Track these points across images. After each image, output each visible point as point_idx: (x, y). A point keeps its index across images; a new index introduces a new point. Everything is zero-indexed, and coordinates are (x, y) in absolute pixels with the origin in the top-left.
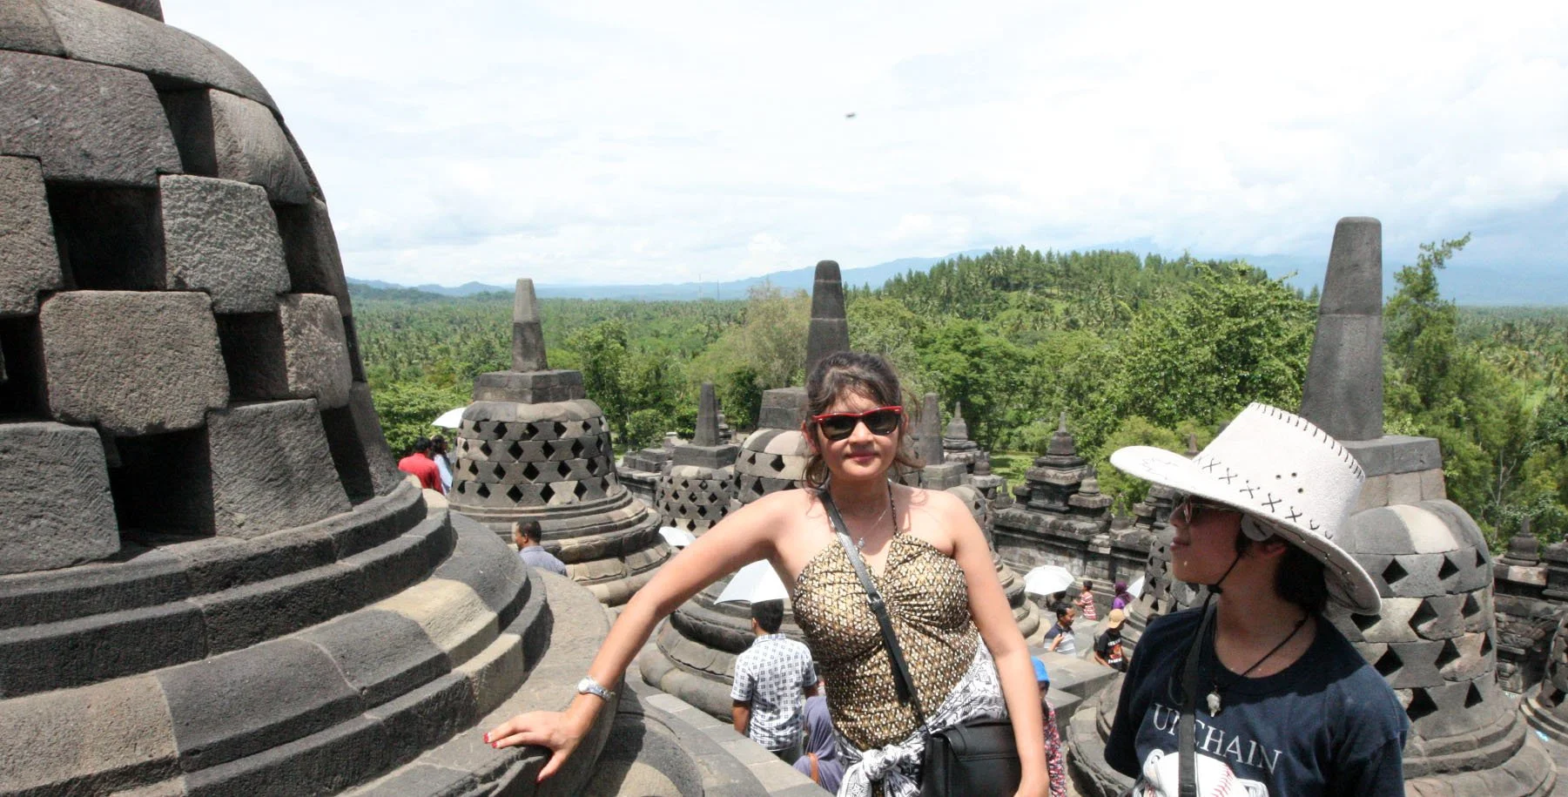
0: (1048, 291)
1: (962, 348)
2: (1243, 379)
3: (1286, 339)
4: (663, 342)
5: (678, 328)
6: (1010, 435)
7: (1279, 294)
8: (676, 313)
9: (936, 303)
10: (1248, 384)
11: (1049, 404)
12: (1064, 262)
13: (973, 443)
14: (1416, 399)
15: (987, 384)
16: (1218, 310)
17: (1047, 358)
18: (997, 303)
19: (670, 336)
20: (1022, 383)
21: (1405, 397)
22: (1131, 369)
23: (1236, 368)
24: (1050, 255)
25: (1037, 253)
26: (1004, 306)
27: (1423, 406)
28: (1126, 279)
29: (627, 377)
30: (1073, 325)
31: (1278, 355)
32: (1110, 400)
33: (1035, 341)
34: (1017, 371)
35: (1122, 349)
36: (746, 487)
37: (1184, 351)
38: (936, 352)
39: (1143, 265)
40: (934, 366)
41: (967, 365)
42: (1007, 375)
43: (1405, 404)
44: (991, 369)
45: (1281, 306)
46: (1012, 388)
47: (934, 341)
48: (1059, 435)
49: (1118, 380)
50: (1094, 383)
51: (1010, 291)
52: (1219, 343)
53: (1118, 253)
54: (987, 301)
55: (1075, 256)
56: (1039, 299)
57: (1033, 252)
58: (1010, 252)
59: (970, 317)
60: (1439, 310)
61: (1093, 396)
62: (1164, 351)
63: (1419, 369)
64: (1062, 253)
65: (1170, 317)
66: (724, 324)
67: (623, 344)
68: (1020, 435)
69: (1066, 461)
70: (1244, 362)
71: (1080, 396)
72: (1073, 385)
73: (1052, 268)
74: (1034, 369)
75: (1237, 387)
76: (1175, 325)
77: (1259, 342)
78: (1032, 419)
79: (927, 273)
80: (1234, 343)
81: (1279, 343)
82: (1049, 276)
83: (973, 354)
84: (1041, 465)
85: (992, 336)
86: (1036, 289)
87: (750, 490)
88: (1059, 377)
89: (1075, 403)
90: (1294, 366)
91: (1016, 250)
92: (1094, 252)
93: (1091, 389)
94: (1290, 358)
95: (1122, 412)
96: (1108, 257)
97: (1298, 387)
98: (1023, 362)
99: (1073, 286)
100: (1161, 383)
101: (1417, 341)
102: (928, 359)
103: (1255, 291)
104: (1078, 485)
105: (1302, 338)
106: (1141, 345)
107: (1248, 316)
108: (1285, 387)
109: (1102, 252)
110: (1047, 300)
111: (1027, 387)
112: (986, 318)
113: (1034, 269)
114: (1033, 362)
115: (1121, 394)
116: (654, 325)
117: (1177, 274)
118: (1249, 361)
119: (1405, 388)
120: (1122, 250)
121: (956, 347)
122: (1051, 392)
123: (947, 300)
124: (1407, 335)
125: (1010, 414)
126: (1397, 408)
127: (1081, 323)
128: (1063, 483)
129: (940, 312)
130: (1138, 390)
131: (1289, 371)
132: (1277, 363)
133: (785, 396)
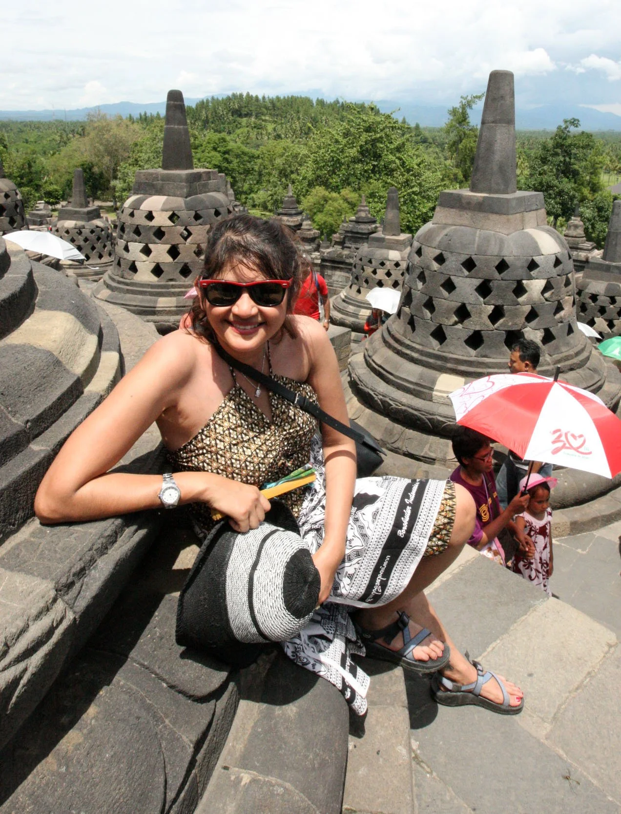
0: (263, 118)
1: (218, 149)
2: (374, 166)
3: (396, 144)
4: (32, 147)
5: (41, 138)
6: (246, 198)
7: (391, 120)
8: (38, 128)
9: (200, 124)
10: (376, 169)
11: (269, 181)
12: (272, 102)
13: (237, 203)
14: (461, 176)
15: (233, 170)
16: (360, 129)
17: (266, 155)
18: (235, 124)
19: (36, 142)
20: (253, 169)
21: (455, 175)
22: (316, 162)
23: (371, 160)
24: (264, 98)
25: (257, 97)
26: (239, 126)
27: (464, 179)
28: (306, 113)
29: (9, 168)
30: (278, 137)
31: (391, 153)
32: (304, 178)
33: (258, 146)
34: (250, 162)
35: (310, 151)
36: (129, 232)
37: (342, 151)
38: (203, 152)
39: (315, 104)
40: (202, 160)
41: (221, 159)
42: (244, 165)
43: (456, 178)
44: (235, 161)
45: (392, 127)
46: (247, 172)
47: (201, 145)
48: (288, 197)
49: (308, 167)
50: (293, 168)
51: (242, 118)
52: (361, 146)
53: (301, 98)
54: (229, 123)
55: (278, 98)
56: (259, 122)
57: (254, 96)
58: (241, 95)
59: (220, 132)
60: (470, 130)
61: (293, 176)
62: (332, 151)
63: (461, 160)
64: (271, 97)
65: (334, 132)
66: (71, 135)
67: (5, 146)
68: (253, 199)
69: (293, 212)
70: (374, 157)
71: (286, 176)
72: (282, 170)
73: (265, 105)
74: (260, 161)
75: (372, 170)
76: (336, 137)
77: (382, 146)
78: (259, 189)
79: (194, 106)
80: (369, 146)
81: (392, 146)
82: (264, 110)
83: (225, 153)
84: (279, 214)
85: (234, 142)
86: (257, 117)
87: (132, 234)
88: (273, 166)
89: (283, 180)
90: (400, 159)
91: (245, 94)
92: (288, 97)
93: (292, 172)
94: (398, 155)
95: (311, 185)
96: (296, 99)
97: (403, 170)
98: (253, 157)
99: (277, 115)
100: (331, 169)
101: (460, 146)
102: (198, 155)
103: (378, 119)
104: (301, 225)
105: (403, 144)
106: (319, 147)
107: (375, 132)
108: (396, 170)
109: (292, 97)
110: (263, 123)
111: (255, 171)
112: (229, 133)
113: (255, 105)
114: (258, 157)
115: (310, 175)
116: (24, 136)
117: (333, 109)
118: (377, 157)
119: (455, 170)
120: (303, 96)
121: (215, 149)
122: (270, 174)
123: (206, 122)
124: (455, 144)
125: (246, 187)
126: (451, 181)
127: (283, 136)
128: (292, 224)
129: (202, 130)
130: (319, 172)
131: (397, 161)
132: (391, 157)
133: (152, 174)
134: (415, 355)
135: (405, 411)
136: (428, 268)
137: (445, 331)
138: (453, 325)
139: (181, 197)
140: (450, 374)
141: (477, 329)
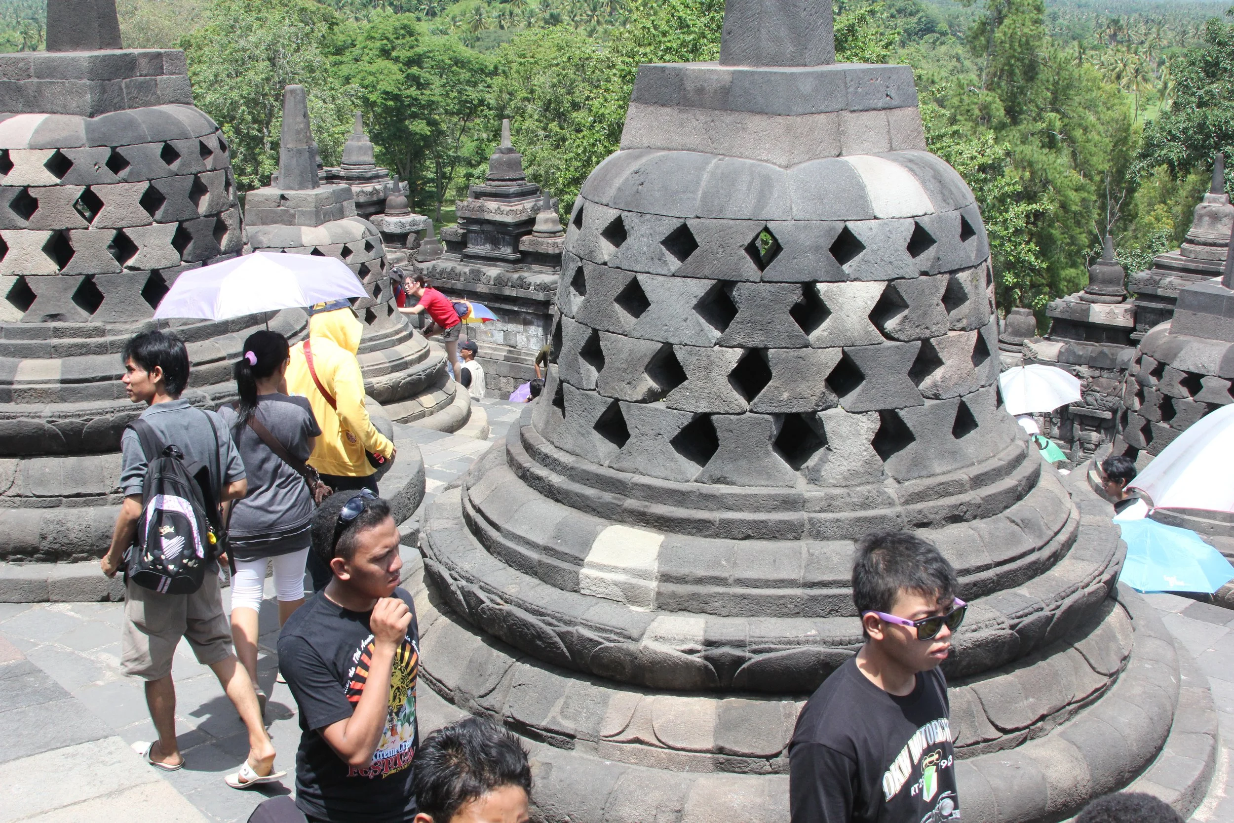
134: (556, 479)
135: (509, 614)
136: (590, 256)
137: (626, 417)
138: (643, 401)
139: (81, 114)
140: (633, 525)
141: (700, 411)
